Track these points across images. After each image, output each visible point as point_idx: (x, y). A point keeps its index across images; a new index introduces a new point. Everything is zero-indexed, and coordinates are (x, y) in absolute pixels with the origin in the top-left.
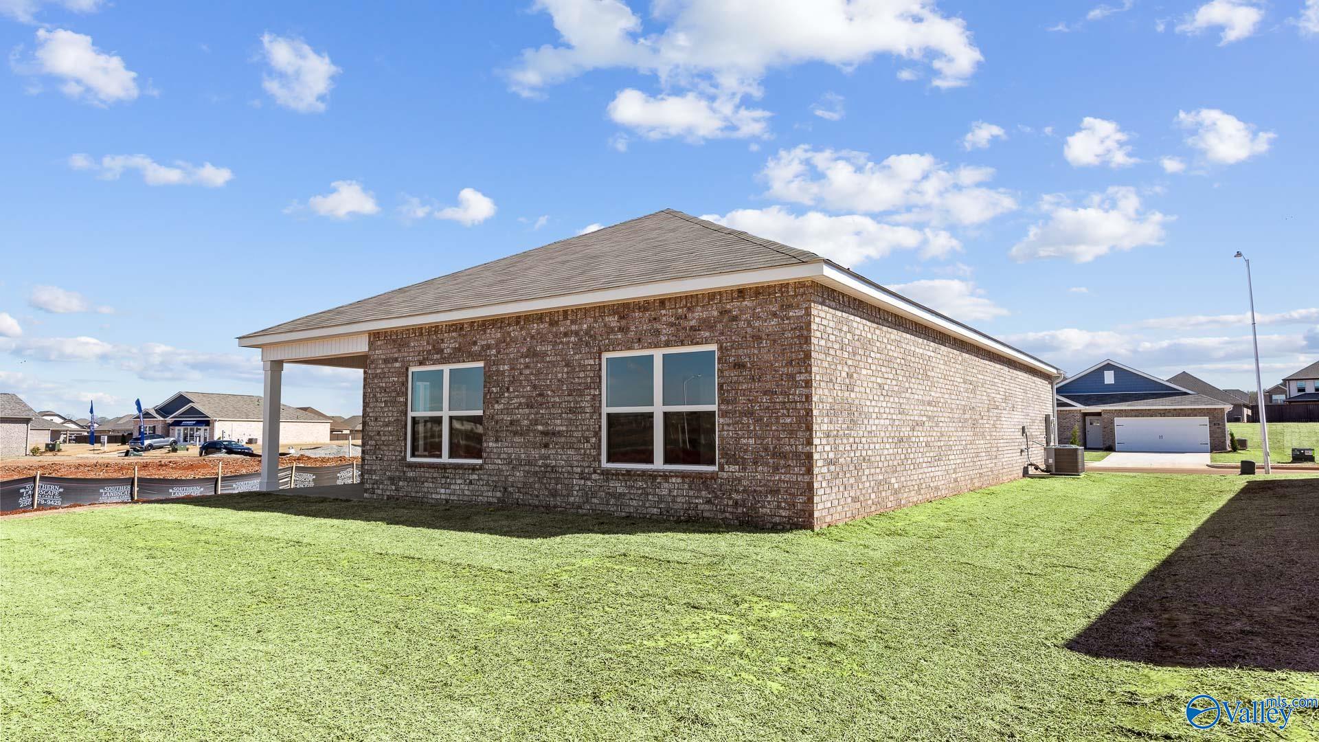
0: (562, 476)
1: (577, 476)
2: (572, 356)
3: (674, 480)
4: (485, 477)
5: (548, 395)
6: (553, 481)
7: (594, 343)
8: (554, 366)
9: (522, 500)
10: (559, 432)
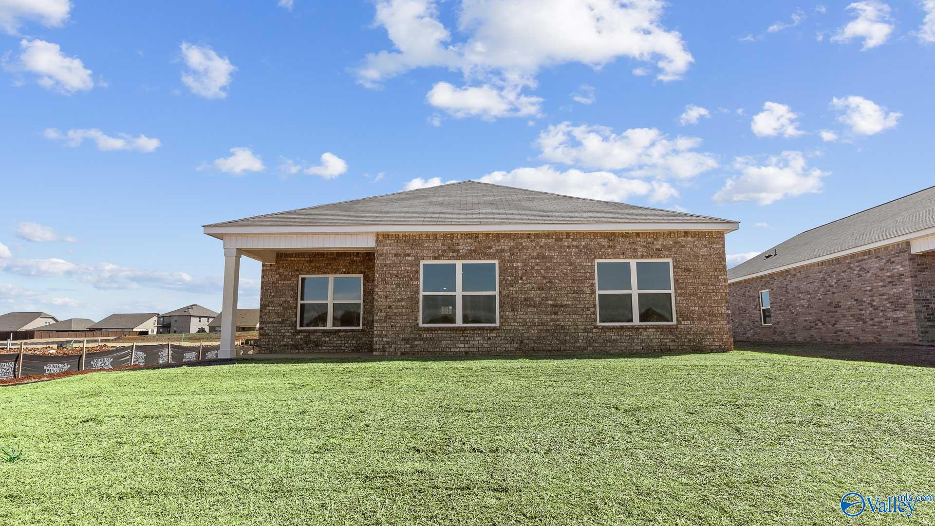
0: (569, 331)
1: (581, 331)
2: (574, 260)
3: (650, 330)
4: (503, 334)
5: (556, 283)
6: (562, 335)
7: (589, 253)
8: (560, 265)
9: (536, 347)
10: (566, 305)
